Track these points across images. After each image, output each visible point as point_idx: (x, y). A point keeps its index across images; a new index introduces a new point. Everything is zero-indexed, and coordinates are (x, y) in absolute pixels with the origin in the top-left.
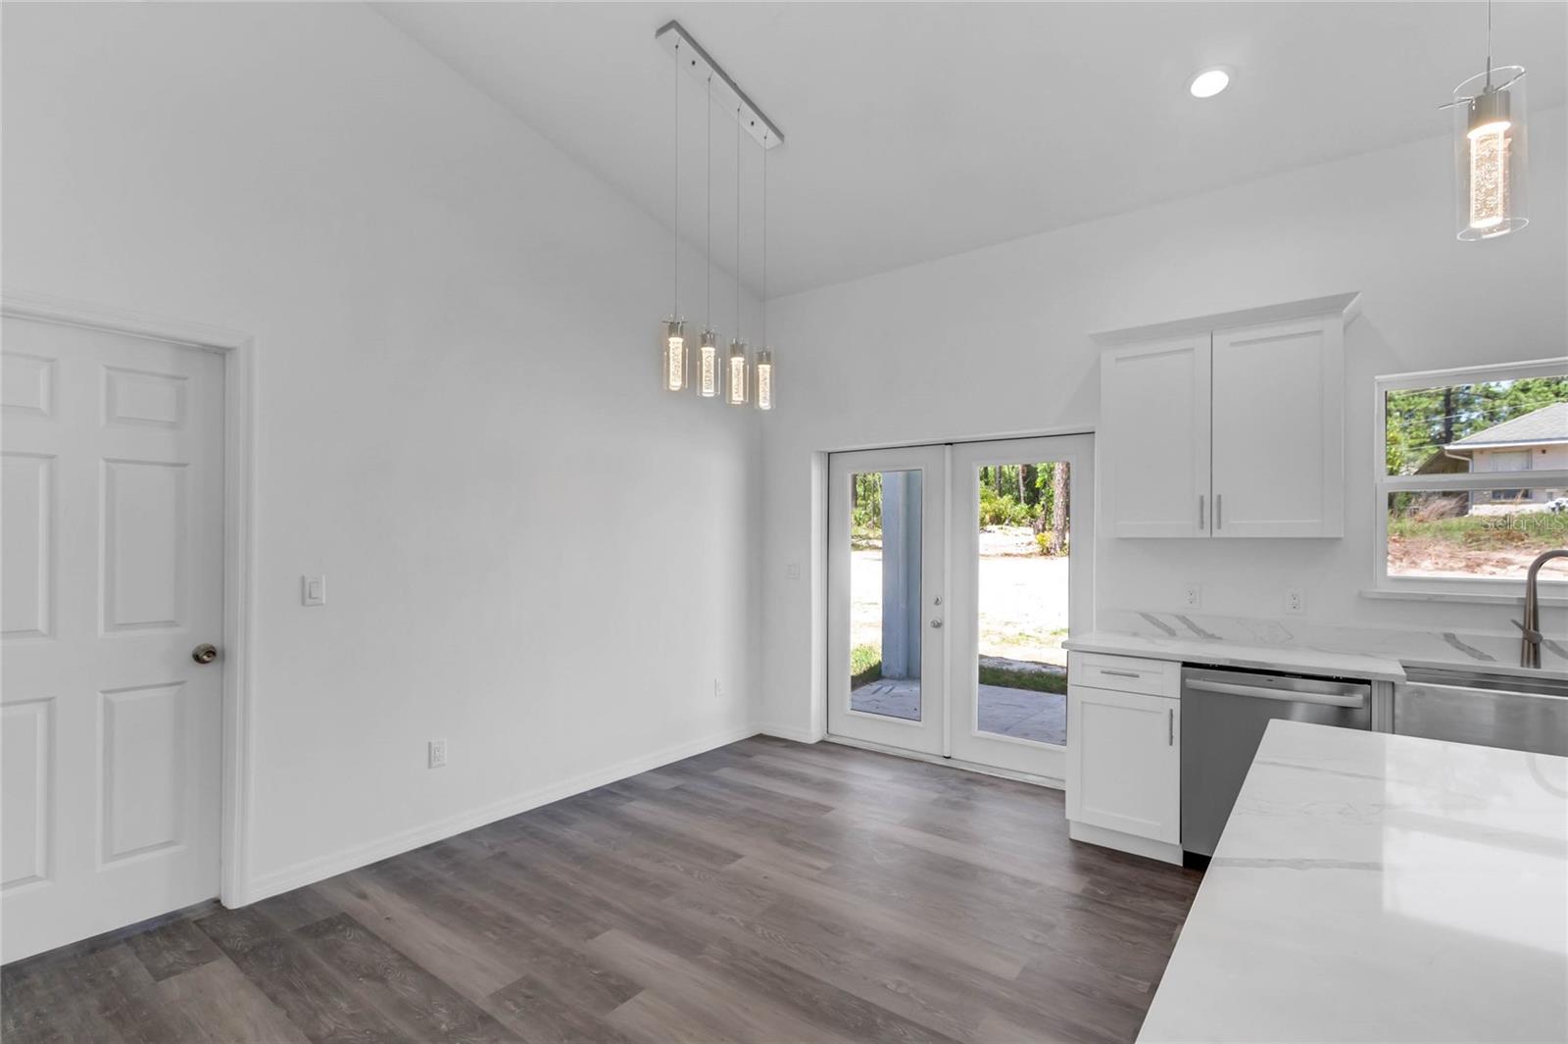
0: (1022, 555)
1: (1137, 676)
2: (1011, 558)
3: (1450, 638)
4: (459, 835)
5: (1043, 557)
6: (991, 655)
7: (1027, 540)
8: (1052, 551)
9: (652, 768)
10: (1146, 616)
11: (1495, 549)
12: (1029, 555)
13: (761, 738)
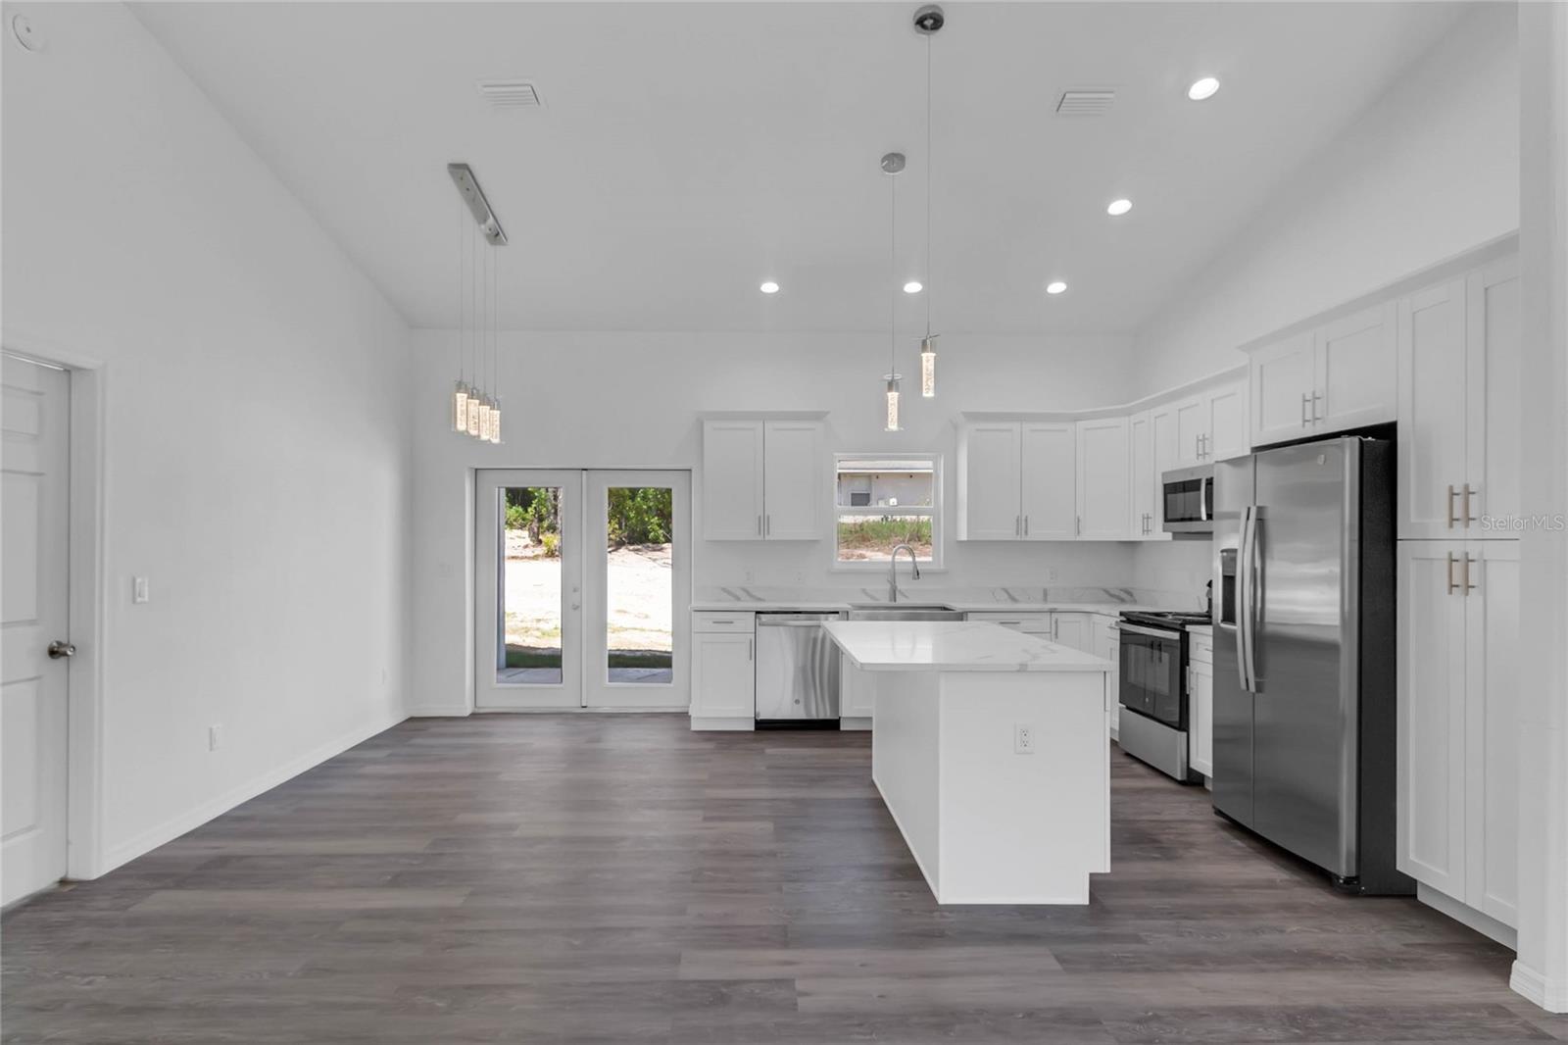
0: (529, 558)
1: (732, 623)
2: (518, 561)
3: (864, 591)
4: (251, 800)
5: (548, 560)
6: (542, 647)
7: (523, 542)
8: (557, 553)
9: (349, 747)
10: (724, 590)
11: (856, 548)
12: (536, 557)
13: (411, 719)
